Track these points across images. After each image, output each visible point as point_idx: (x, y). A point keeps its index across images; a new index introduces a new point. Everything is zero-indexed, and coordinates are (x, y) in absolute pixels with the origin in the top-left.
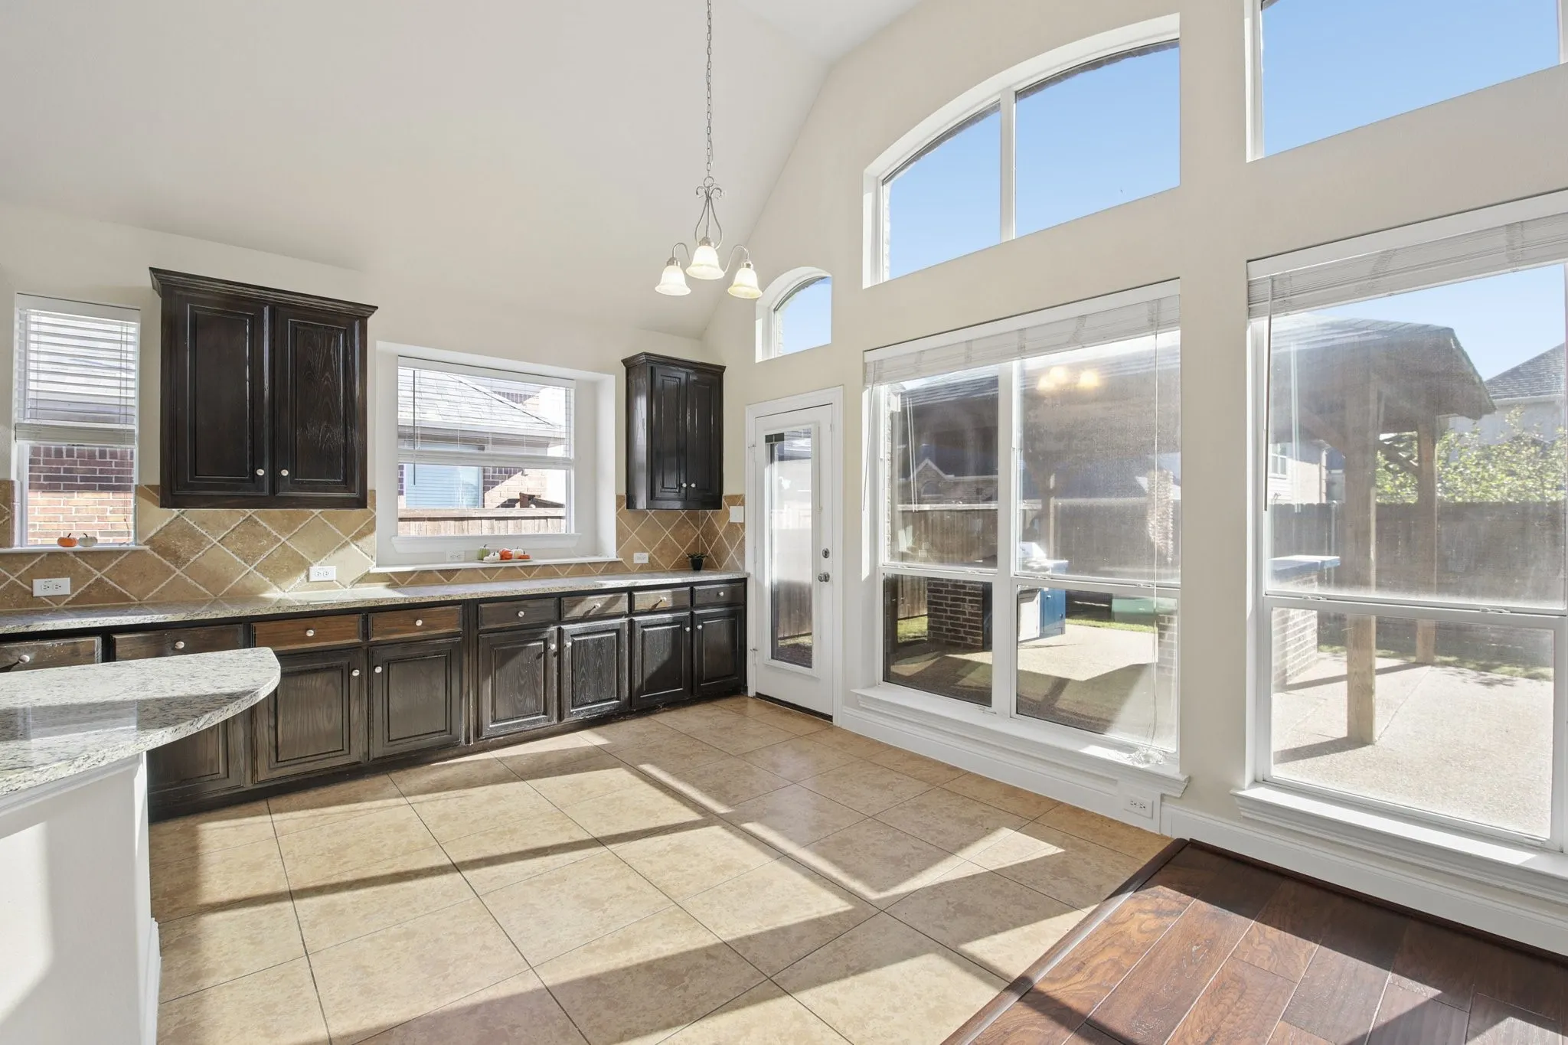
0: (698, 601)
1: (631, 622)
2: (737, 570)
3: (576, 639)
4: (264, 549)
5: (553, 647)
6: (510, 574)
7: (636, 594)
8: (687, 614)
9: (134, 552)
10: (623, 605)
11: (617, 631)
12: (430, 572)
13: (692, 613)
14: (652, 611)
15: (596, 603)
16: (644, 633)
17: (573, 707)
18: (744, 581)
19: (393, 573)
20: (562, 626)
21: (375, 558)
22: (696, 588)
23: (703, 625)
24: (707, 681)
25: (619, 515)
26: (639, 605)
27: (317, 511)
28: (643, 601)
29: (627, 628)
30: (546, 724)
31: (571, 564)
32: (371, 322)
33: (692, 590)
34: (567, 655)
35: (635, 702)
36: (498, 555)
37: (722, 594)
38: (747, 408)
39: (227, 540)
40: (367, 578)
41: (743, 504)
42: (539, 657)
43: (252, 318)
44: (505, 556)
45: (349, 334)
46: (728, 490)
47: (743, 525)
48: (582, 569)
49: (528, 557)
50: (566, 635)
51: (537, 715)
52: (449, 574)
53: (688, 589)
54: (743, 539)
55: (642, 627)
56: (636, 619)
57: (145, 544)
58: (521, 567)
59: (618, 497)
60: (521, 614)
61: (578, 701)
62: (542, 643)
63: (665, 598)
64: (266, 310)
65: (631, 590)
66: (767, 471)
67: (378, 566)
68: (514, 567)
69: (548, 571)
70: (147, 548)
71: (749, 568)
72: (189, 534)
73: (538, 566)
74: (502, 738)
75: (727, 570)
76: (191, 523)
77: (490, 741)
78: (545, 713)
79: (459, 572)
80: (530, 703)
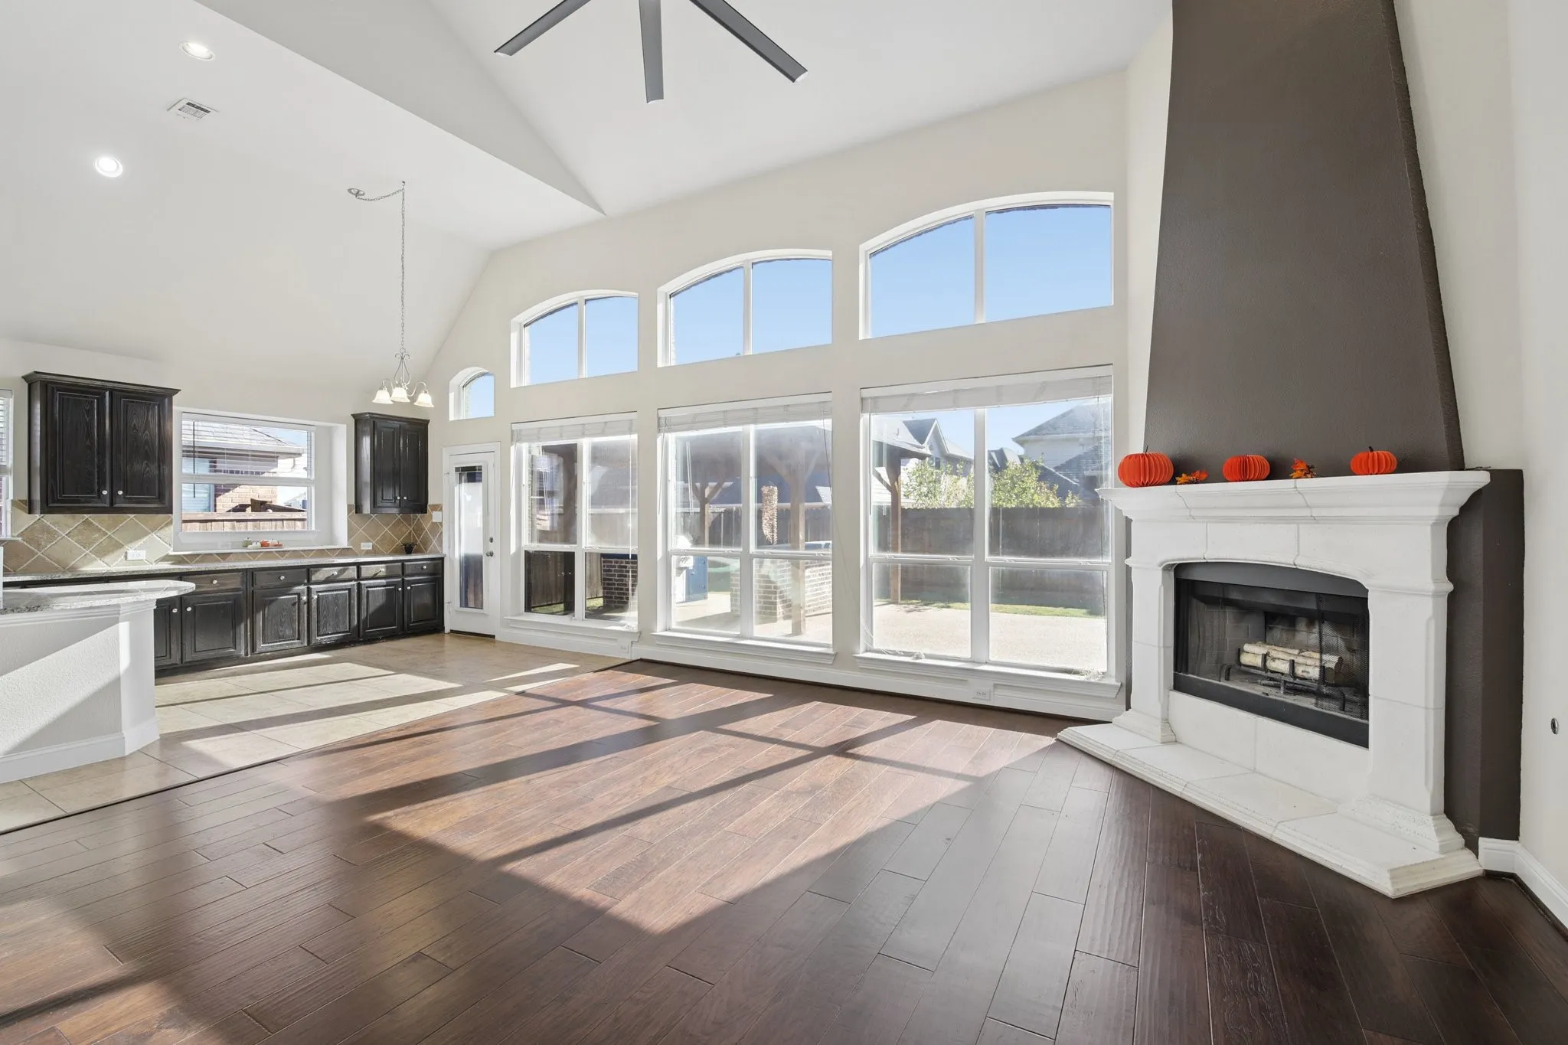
0: (407, 571)
1: (359, 585)
2: (438, 552)
3: (320, 594)
4: (96, 540)
5: (305, 598)
6: (268, 555)
7: (362, 566)
8: (399, 579)
9: (10, 541)
10: (352, 572)
11: (349, 590)
12: (211, 554)
13: (403, 579)
14: (374, 578)
15: (335, 571)
16: (368, 591)
17: (318, 636)
18: (442, 559)
19: (184, 555)
20: (311, 586)
21: (172, 545)
22: (406, 563)
23: (411, 587)
24: (414, 622)
25: (349, 517)
26: (364, 574)
27: (132, 516)
28: (366, 571)
29: (356, 587)
30: (300, 645)
31: (313, 550)
32: (175, 398)
33: (403, 565)
34: (314, 604)
35: (361, 634)
36: (259, 544)
37: (425, 567)
38: (444, 449)
39: (72, 534)
40: (167, 558)
41: (441, 510)
42: (294, 604)
43: (97, 399)
44: (264, 545)
45: (161, 407)
46: (431, 501)
47: (441, 524)
48: (322, 553)
49: (281, 545)
50: (313, 592)
51: (293, 640)
52: (224, 556)
53: (400, 564)
54: (441, 533)
55: (367, 587)
56: (362, 582)
57: (18, 536)
58: (276, 552)
59: (349, 506)
60: (283, 578)
61: (321, 632)
62: (296, 596)
63: (382, 569)
64: (107, 393)
65: (358, 565)
66: (456, 489)
67: (174, 551)
68: (272, 552)
69: (296, 554)
70: (20, 539)
71: (445, 551)
72: (47, 530)
73: (289, 551)
74: (269, 654)
75: (430, 553)
76: (48, 523)
77: (262, 655)
78: (298, 639)
79: (231, 555)
80: (288, 632)
